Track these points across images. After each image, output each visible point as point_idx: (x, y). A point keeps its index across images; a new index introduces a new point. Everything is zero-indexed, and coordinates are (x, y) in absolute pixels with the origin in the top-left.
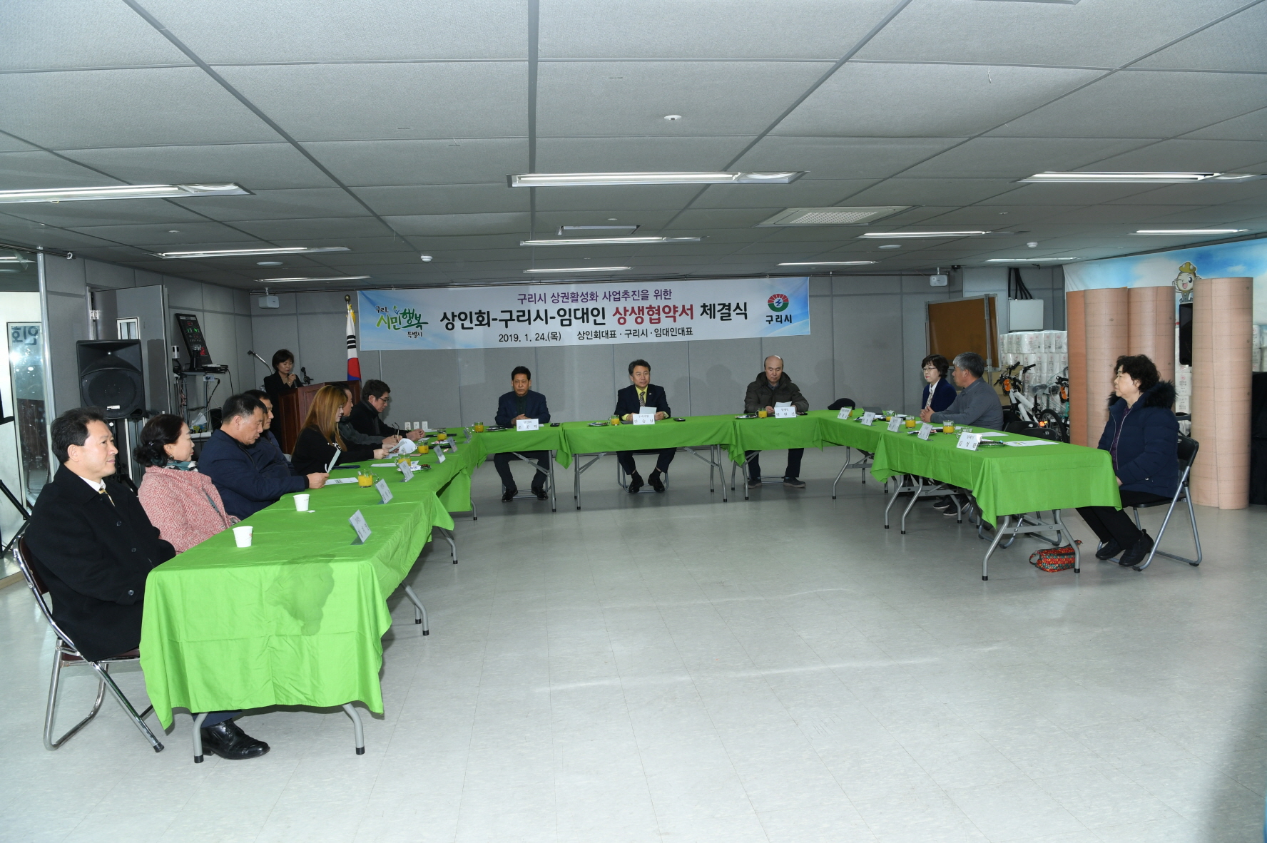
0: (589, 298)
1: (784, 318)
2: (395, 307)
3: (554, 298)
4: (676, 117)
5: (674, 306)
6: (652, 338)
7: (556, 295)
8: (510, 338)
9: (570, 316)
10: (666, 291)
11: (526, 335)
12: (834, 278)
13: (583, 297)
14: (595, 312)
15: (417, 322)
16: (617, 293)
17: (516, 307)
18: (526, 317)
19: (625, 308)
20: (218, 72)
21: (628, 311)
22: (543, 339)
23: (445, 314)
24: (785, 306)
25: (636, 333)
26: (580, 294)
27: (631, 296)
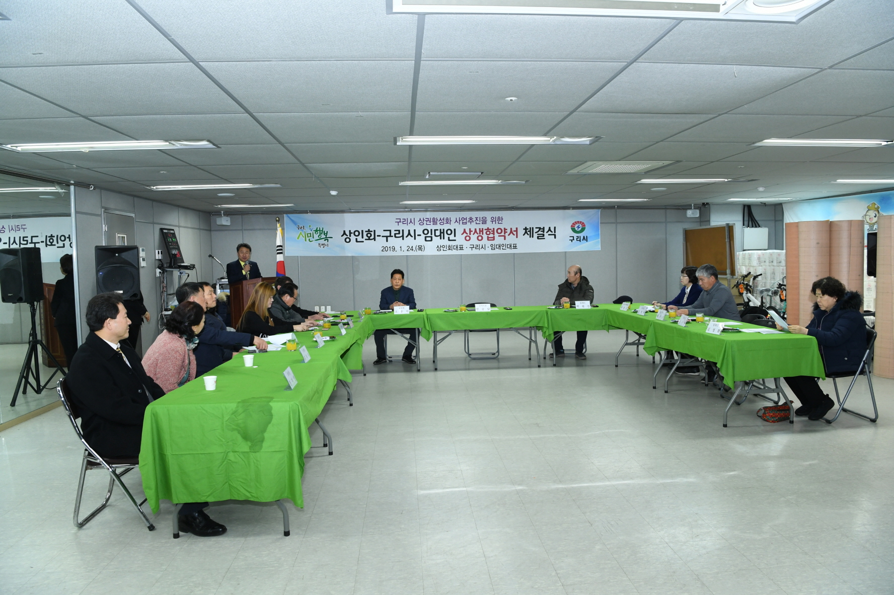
0: (445, 222)
1: (582, 238)
2: (310, 226)
4: (513, 99)
5: (505, 229)
6: (489, 251)
7: (422, 220)
8: (389, 249)
9: (431, 234)
10: (499, 218)
11: (401, 247)
12: (618, 211)
13: (441, 221)
14: (449, 232)
15: (325, 237)
16: (464, 219)
17: (394, 227)
18: (401, 235)
19: (470, 229)
20: (204, 66)
21: (472, 231)
22: (412, 250)
23: (344, 231)
24: (583, 230)
25: (477, 247)
26: (439, 219)
27: (474, 221)
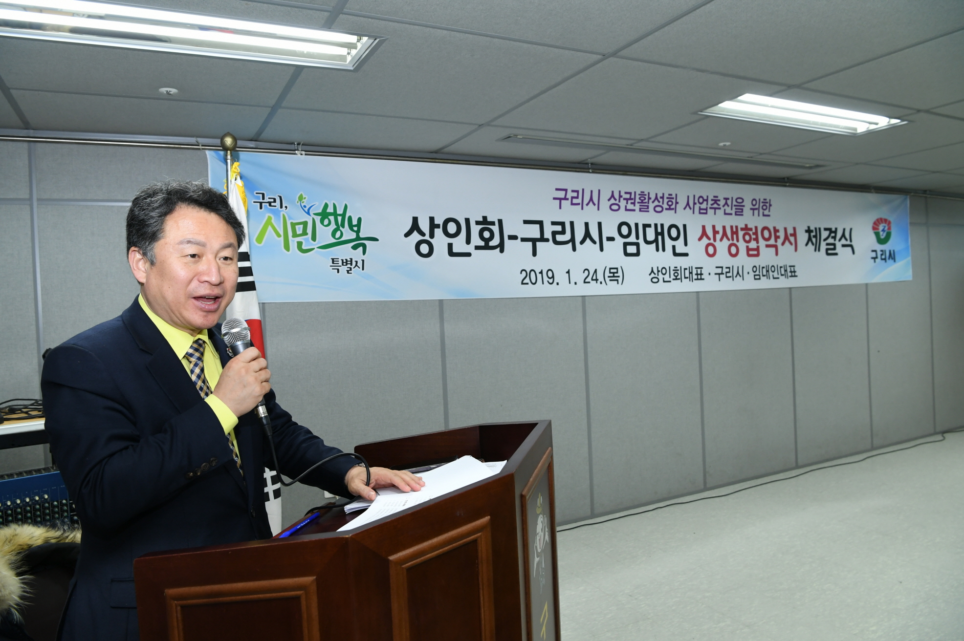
0: (665, 206)
1: (887, 254)
2: (300, 197)
3: (613, 201)
5: (774, 228)
6: (748, 283)
7: (617, 196)
8: (539, 276)
9: (637, 238)
10: (764, 201)
11: (568, 272)
13: (656, 203)
14: (674, 233)
15: (353, 236)
16: (704, 200)
17: (550, 213)
18: (567, 237)
19: (714, 227)
21: (718, 232)
22: (597, 280)
23: (415, 220)
24: (889, 236)
25: (730, 272)
26: (653, 197)
27: (721, 206)
